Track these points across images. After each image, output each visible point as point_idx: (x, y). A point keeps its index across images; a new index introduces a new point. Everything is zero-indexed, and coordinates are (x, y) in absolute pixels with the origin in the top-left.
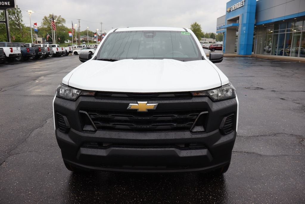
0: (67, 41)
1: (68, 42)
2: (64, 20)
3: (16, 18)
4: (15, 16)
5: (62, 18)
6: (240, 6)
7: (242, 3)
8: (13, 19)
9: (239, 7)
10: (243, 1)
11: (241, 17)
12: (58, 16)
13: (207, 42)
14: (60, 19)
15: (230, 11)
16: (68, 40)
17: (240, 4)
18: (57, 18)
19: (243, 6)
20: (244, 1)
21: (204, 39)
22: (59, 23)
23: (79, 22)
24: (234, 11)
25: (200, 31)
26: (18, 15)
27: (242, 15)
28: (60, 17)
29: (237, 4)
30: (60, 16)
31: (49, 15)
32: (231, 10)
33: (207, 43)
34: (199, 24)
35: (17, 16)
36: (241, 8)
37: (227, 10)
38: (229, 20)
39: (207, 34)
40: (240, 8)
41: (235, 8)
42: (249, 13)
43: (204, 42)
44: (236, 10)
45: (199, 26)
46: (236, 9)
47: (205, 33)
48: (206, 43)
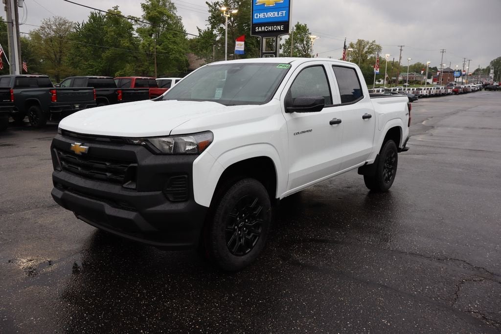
0: (379, 81)
1: (380, 83)
2: (379, 48)
3: (305, 47)
4: (304, 44)
5: (377, 44)
8: (300, 48)
12: (371, 41)
14: (373, 46)
16: (380, 79)
18: (369, 45)
22: (370, 53)
23: (401, 50)
26: (308, 42)
28: (374, 43)
30: (374, 41)
31: (357, 41)
35: (306, 44)
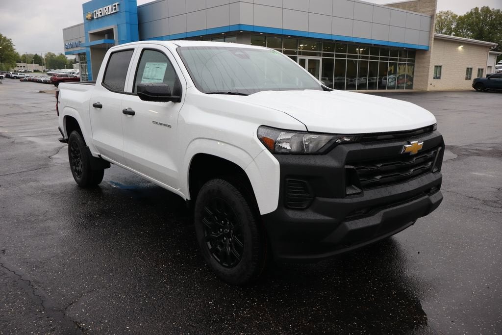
6: (111, 13)
7: (115, 8)
9: (109, 13)
10: (116, 4)
11: (117, 29)
13: (30, 70)
15: (92, 18)
17: (110, 9)
19: (116, 12)
20: (118, 4)
21: (22, 64)
24: (99, 20)
25: (12, 50)
27: (117, 27)
29: (106, 7)
32: (95, 18)
33: (31, 72)
34: (8, 38)
36: (114, 15)
37: (84, 16)
38: (91, 34)
39: (24, 56)
40: (111, 14)
41: (101, 14)
42: (130, 24)
43: (23, 71)
44: (105, 18)
45: (8, 41)
46: (104, 16)
47: (21, 54)
48: (28, 72)
